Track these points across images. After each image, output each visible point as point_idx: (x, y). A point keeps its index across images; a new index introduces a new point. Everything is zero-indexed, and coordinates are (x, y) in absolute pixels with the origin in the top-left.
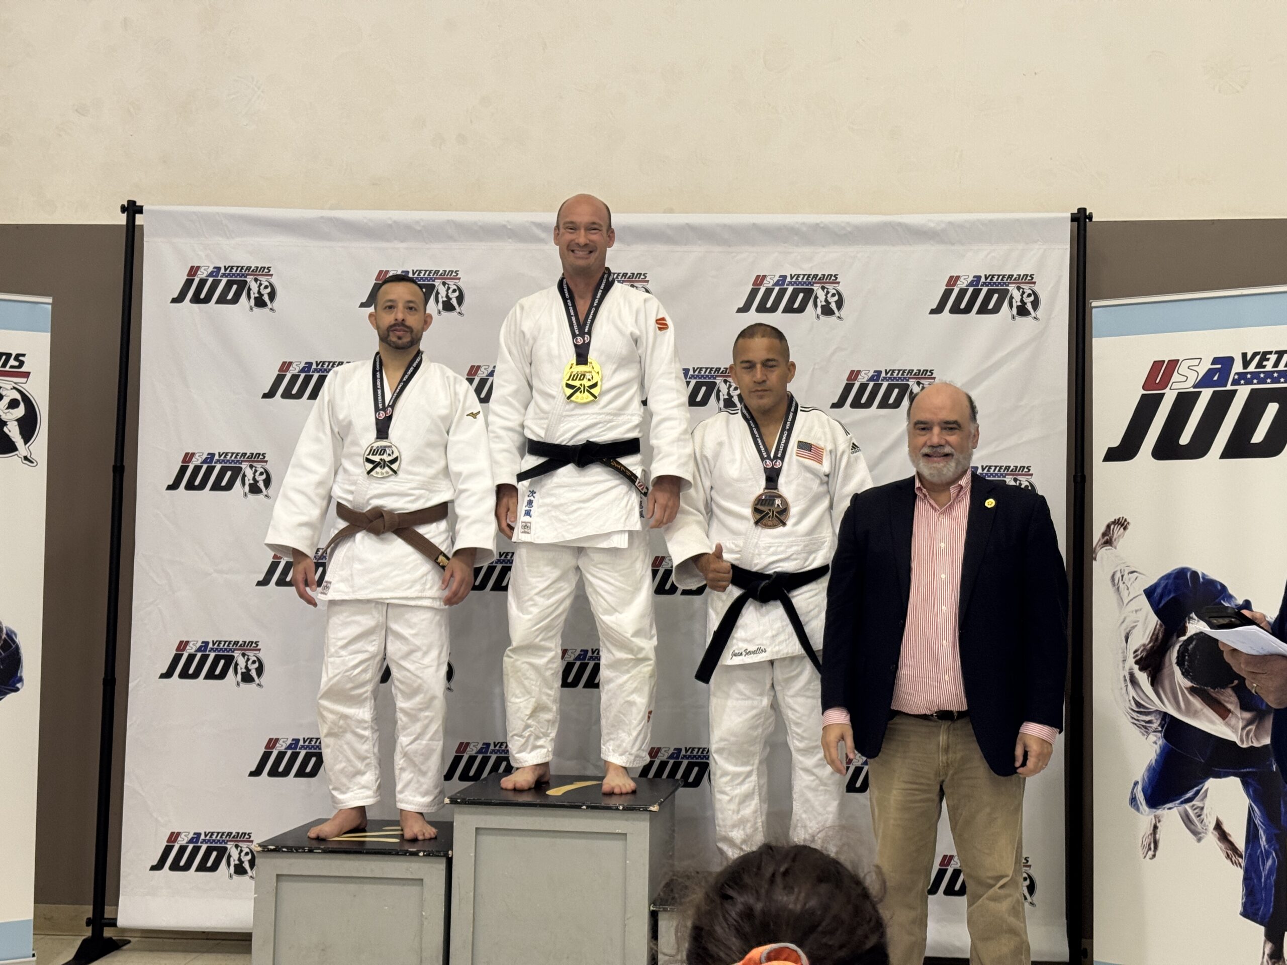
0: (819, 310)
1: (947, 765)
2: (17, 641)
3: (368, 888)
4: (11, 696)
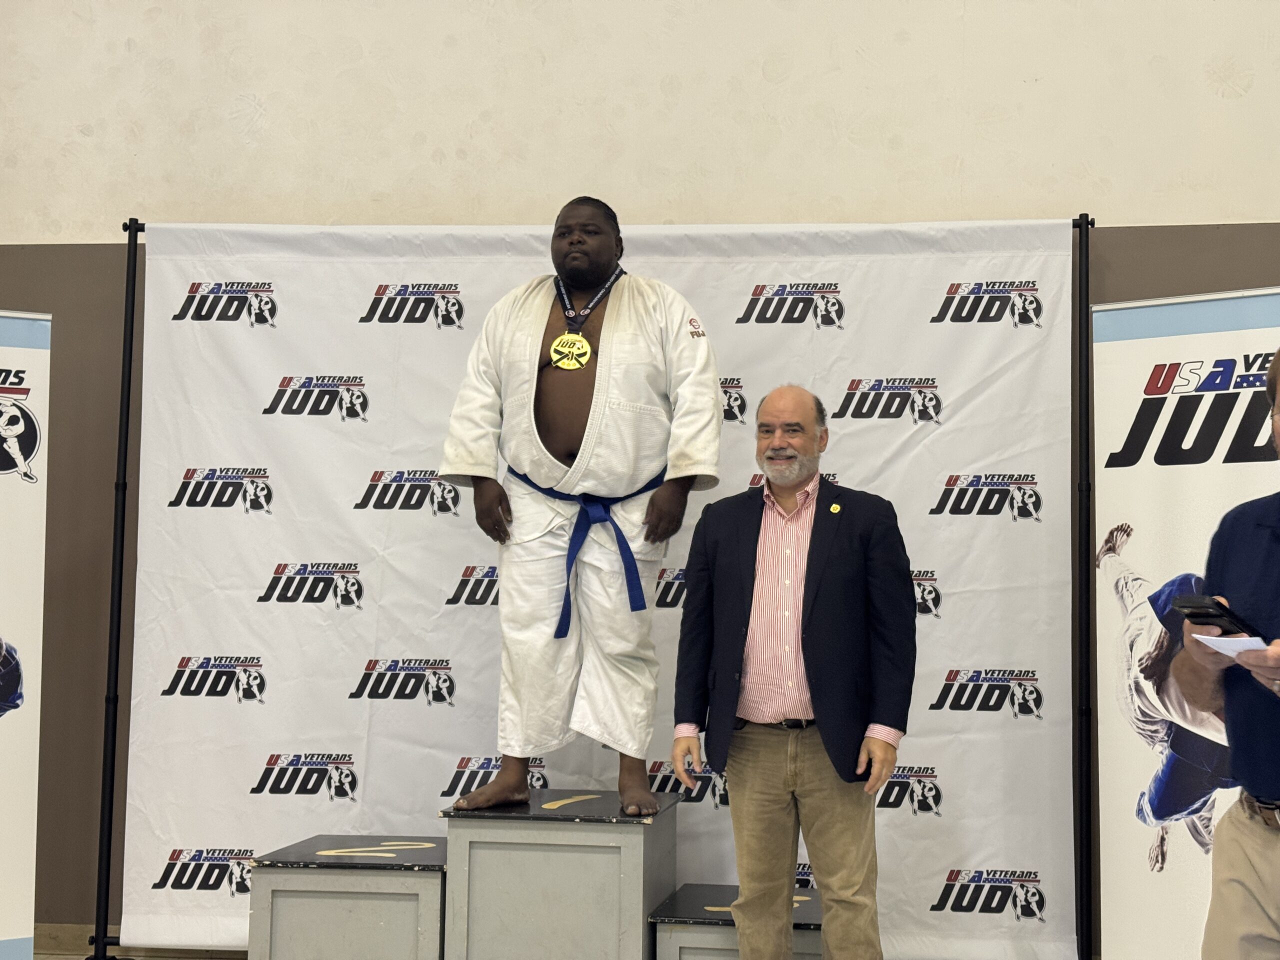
0: (819, 319)
1: (796, 775)
2: (17, 657)
3: (363, 903)
4: (11, 713)
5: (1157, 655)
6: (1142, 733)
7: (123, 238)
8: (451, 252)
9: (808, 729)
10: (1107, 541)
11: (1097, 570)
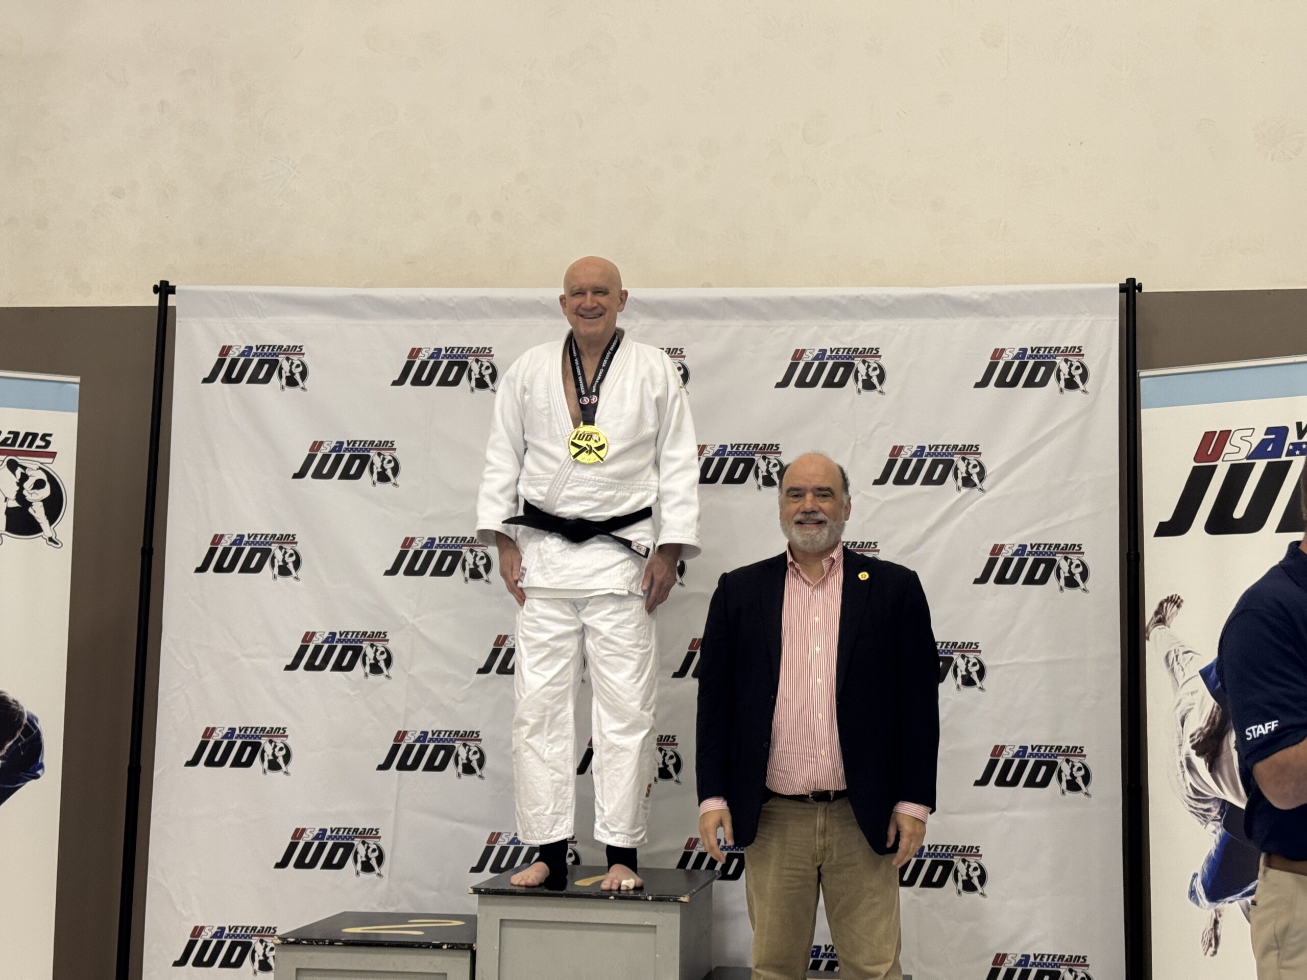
0: (860, 384)
1: (825, 849)
2: (38, 726)
4: (31, 784)
5: (1209, 731)
6: (1194, 812)
7: (154, 300)
8: (485, 315)
9: (836, 802)
10: (1157, 613)
11: (1147, 642)
